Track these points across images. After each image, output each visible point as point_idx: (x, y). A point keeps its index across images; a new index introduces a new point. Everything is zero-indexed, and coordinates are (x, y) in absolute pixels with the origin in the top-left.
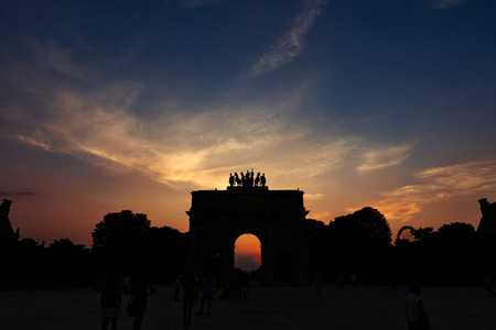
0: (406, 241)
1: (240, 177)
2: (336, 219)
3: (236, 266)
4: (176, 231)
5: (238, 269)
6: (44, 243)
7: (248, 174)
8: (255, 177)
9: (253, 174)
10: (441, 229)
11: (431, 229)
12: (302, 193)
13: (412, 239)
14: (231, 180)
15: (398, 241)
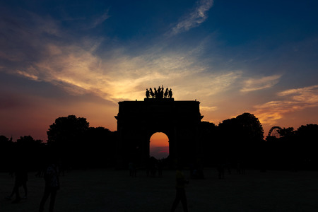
0: (274, 137)
1: (154, 91)
2: (224, 122)
3: (151, 155)
4: (107, 130)
5: (153, 157)
6: (11, 139)
7: (159, 89)
8: (164, 91)
9: (163, 89)
10: (299, 129)
11: (292, 128)
12: (198, 103)
13: (278, 136)
14: (147, 94)
15: (269, 137)
